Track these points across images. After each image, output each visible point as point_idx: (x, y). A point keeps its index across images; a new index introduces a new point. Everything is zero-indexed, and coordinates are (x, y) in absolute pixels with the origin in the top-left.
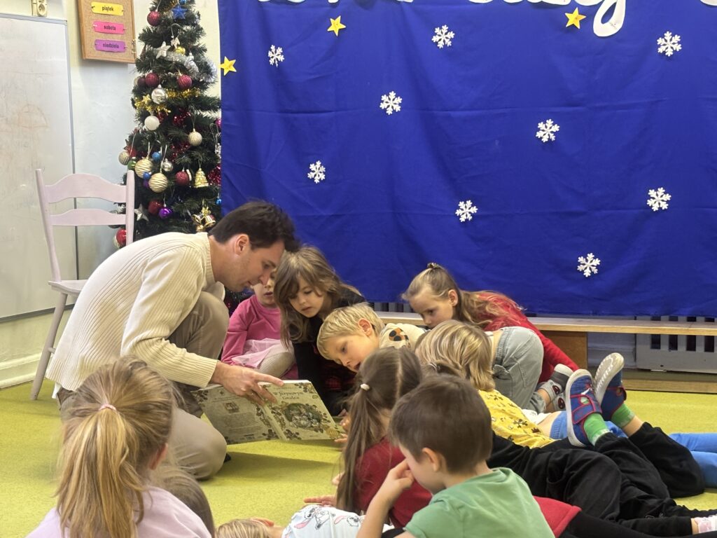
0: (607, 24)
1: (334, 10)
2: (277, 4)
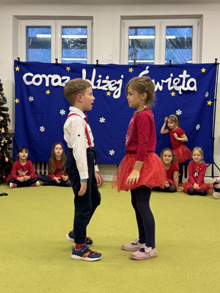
0: (116, 96)
1: (47, 88)
2: (31, 86)
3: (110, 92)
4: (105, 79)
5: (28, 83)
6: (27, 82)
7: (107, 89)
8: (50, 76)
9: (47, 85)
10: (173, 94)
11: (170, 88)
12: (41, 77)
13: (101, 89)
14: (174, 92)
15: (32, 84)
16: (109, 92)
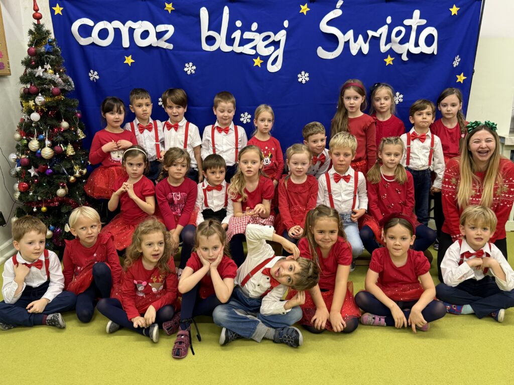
0: (274, 66)
1: (127, 51)
2: (91, 47)
3: (261, 59)
4: (251, 31)
5: (84, 42)
6: (82, 39)
7: (253, 52)
8: (130, 24)
9: (126, 43)
11: (384, 48)
12: (110, 26)
13: (241, 53)
14: (391, 57)
15: (93, 44)
16: (259, 58)
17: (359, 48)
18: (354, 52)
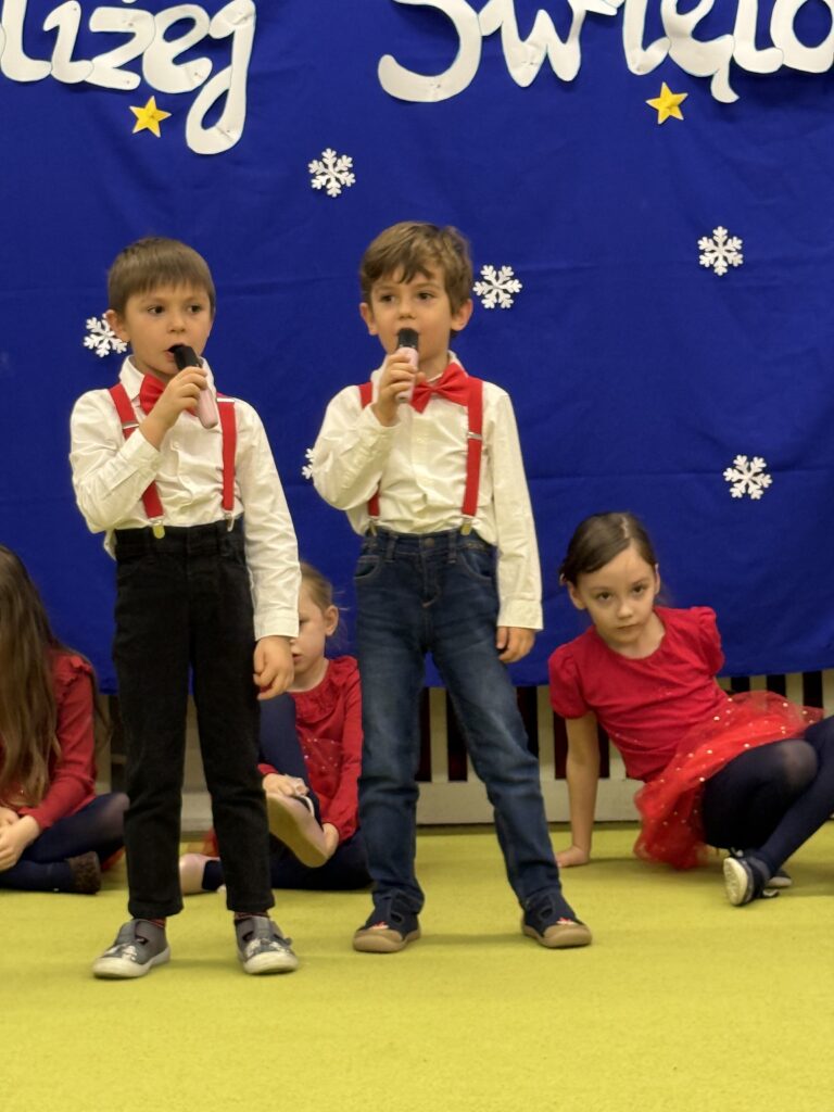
0: (213, 131)
3: (160, 107)
7: (130, 81)
10: (667, 104)
11: (640, 59)
13: (83, 87)
14: (675, 91)
16: (152, 102)
17: (540, 60)
18: (523, 73)
